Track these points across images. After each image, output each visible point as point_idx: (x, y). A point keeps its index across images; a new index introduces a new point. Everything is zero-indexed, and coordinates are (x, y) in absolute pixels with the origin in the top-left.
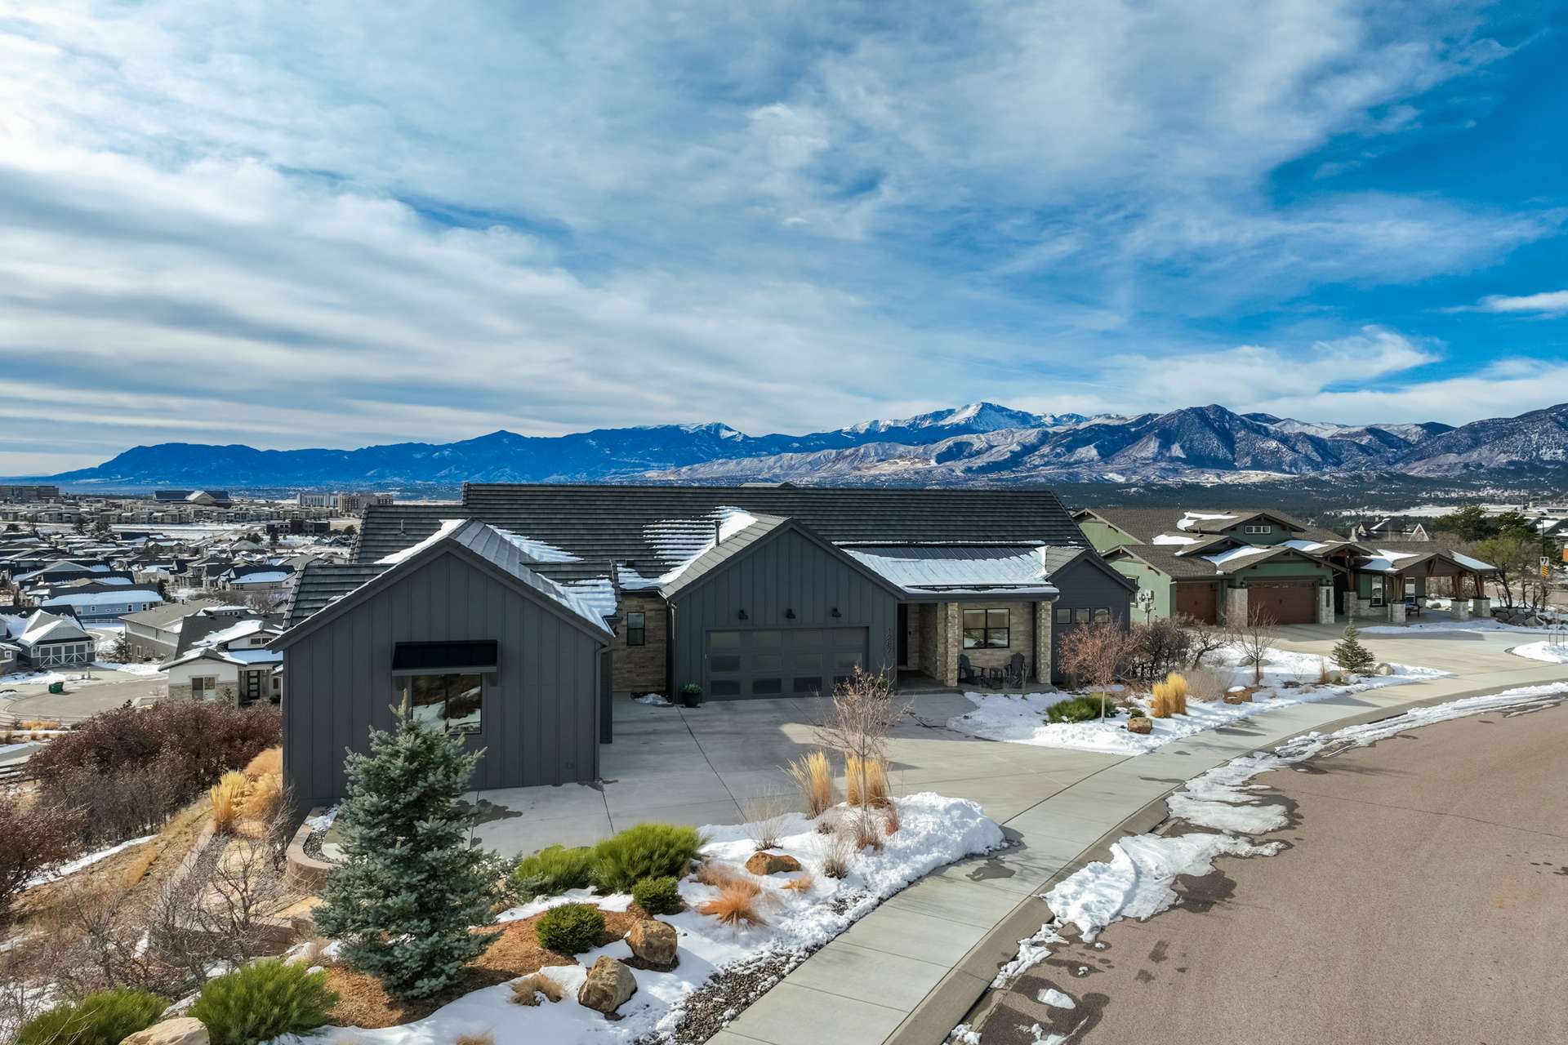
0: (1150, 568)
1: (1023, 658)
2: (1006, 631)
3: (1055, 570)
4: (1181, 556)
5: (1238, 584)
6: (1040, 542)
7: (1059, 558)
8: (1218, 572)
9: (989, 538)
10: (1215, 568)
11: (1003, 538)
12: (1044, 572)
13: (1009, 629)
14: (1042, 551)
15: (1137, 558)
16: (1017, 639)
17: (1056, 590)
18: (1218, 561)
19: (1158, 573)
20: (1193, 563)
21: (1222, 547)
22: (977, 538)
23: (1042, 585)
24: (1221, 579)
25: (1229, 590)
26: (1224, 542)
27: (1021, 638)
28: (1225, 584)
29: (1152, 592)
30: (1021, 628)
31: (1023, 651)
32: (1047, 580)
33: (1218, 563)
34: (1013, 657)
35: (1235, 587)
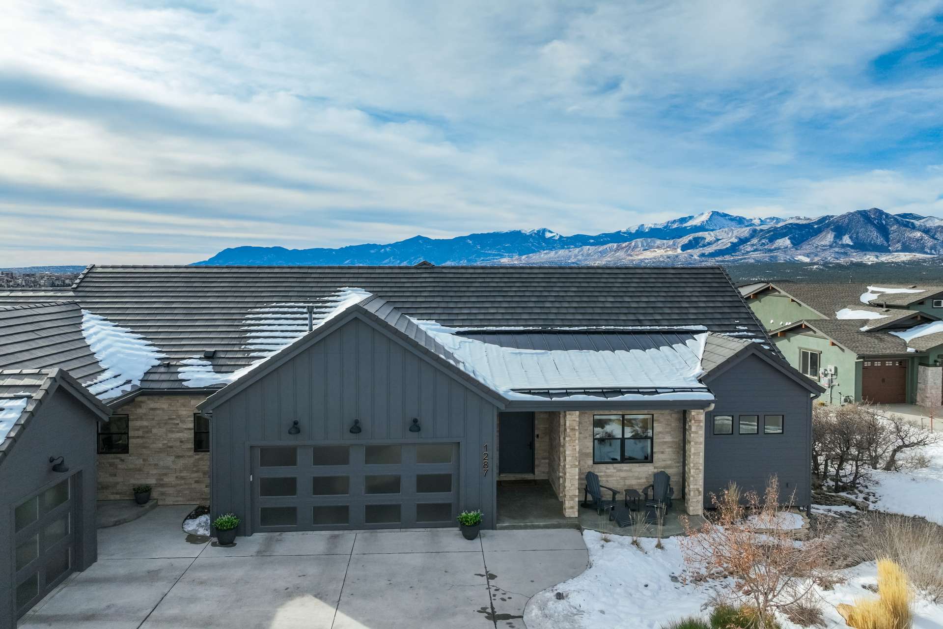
0: (833, 344)
1: (668, 478)
2: (649, 441)
3: (711, 366)
4: (868, 331)
5: (931, 362)
6: (701, 327)
7: (719, 350)
8: (909, 350)
9: (640, 322)
10: (905, 345)
11: (657, 322)
12: (698, 370)
13: (652, 439)
14: (702, 338)
15: (819, 333)
16: (662, 453)
17: (710, 396)
18: (908, 336)
19: (843, 350)
20: (881, 340)
21: (910, 323)
22: (626, 322)
23: (692, 390)
24: (911, 357)
25: (921, 368)
26: (914, 317)
27: (668, 450)
28: (916, 361)
29: (836, 369)
30: (668, 438)
31: (669, 467)
32: (700, 381)
33: (907, 340)
34: (656, 475)
35: (928, 365)
